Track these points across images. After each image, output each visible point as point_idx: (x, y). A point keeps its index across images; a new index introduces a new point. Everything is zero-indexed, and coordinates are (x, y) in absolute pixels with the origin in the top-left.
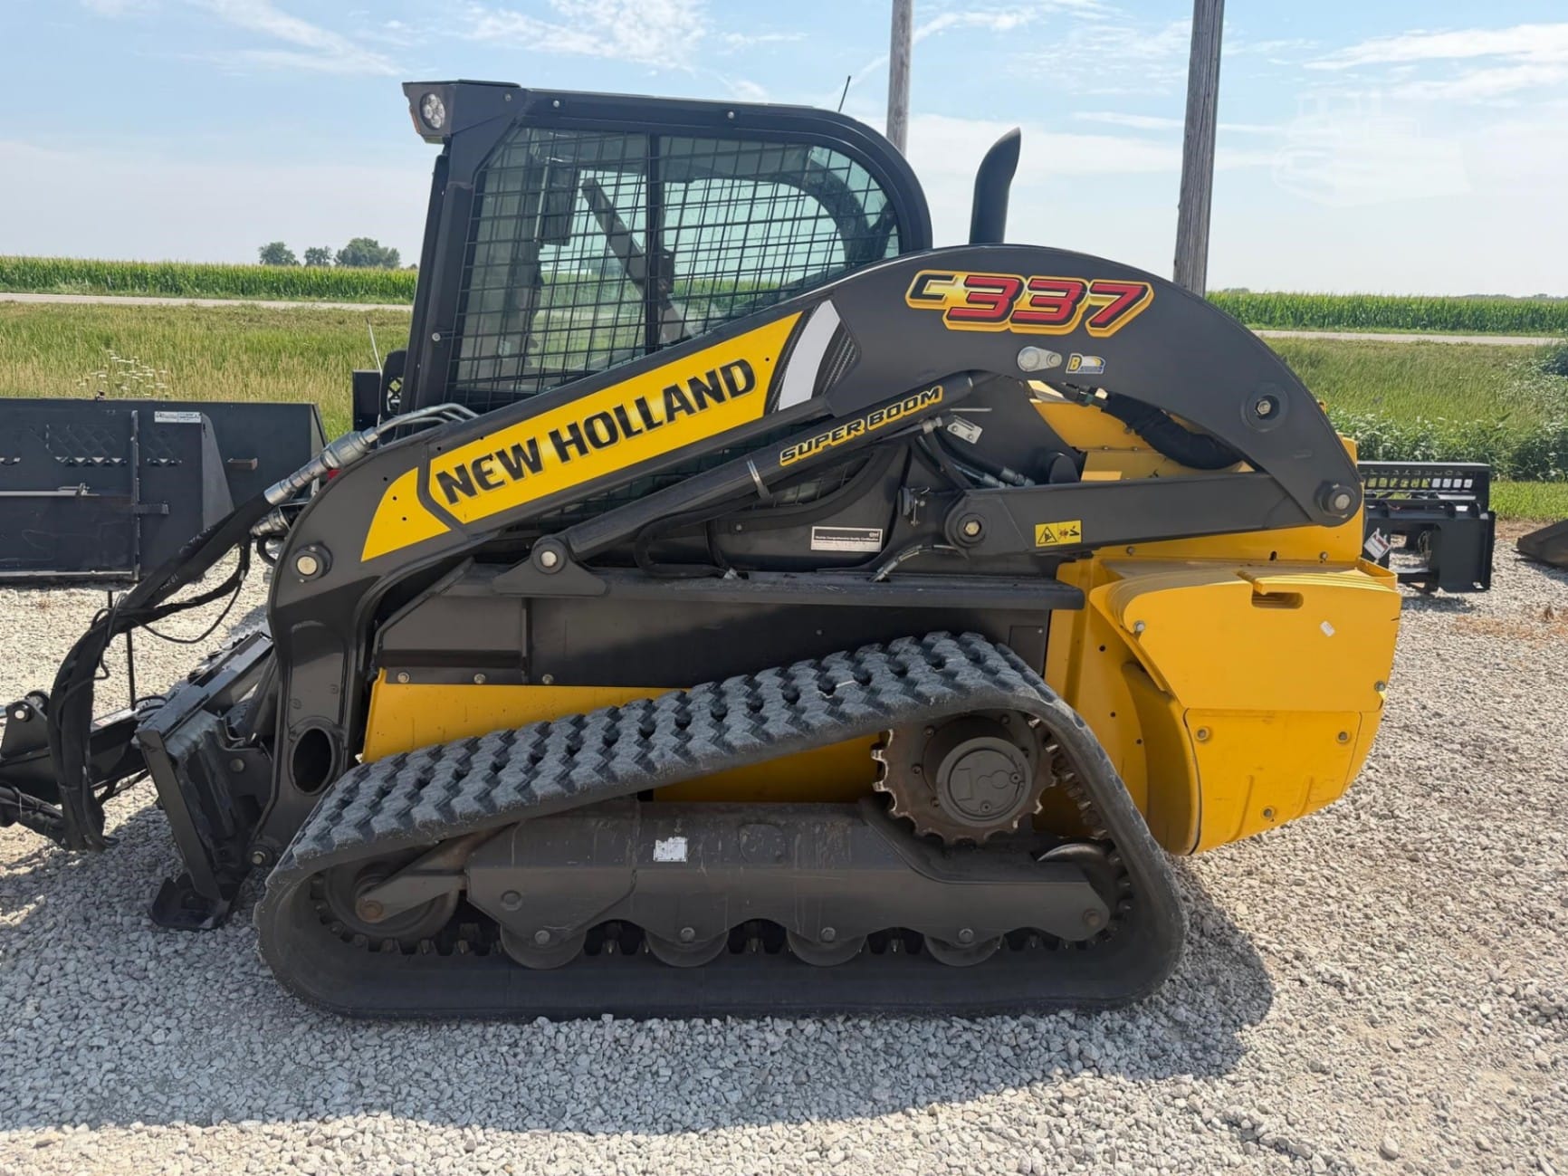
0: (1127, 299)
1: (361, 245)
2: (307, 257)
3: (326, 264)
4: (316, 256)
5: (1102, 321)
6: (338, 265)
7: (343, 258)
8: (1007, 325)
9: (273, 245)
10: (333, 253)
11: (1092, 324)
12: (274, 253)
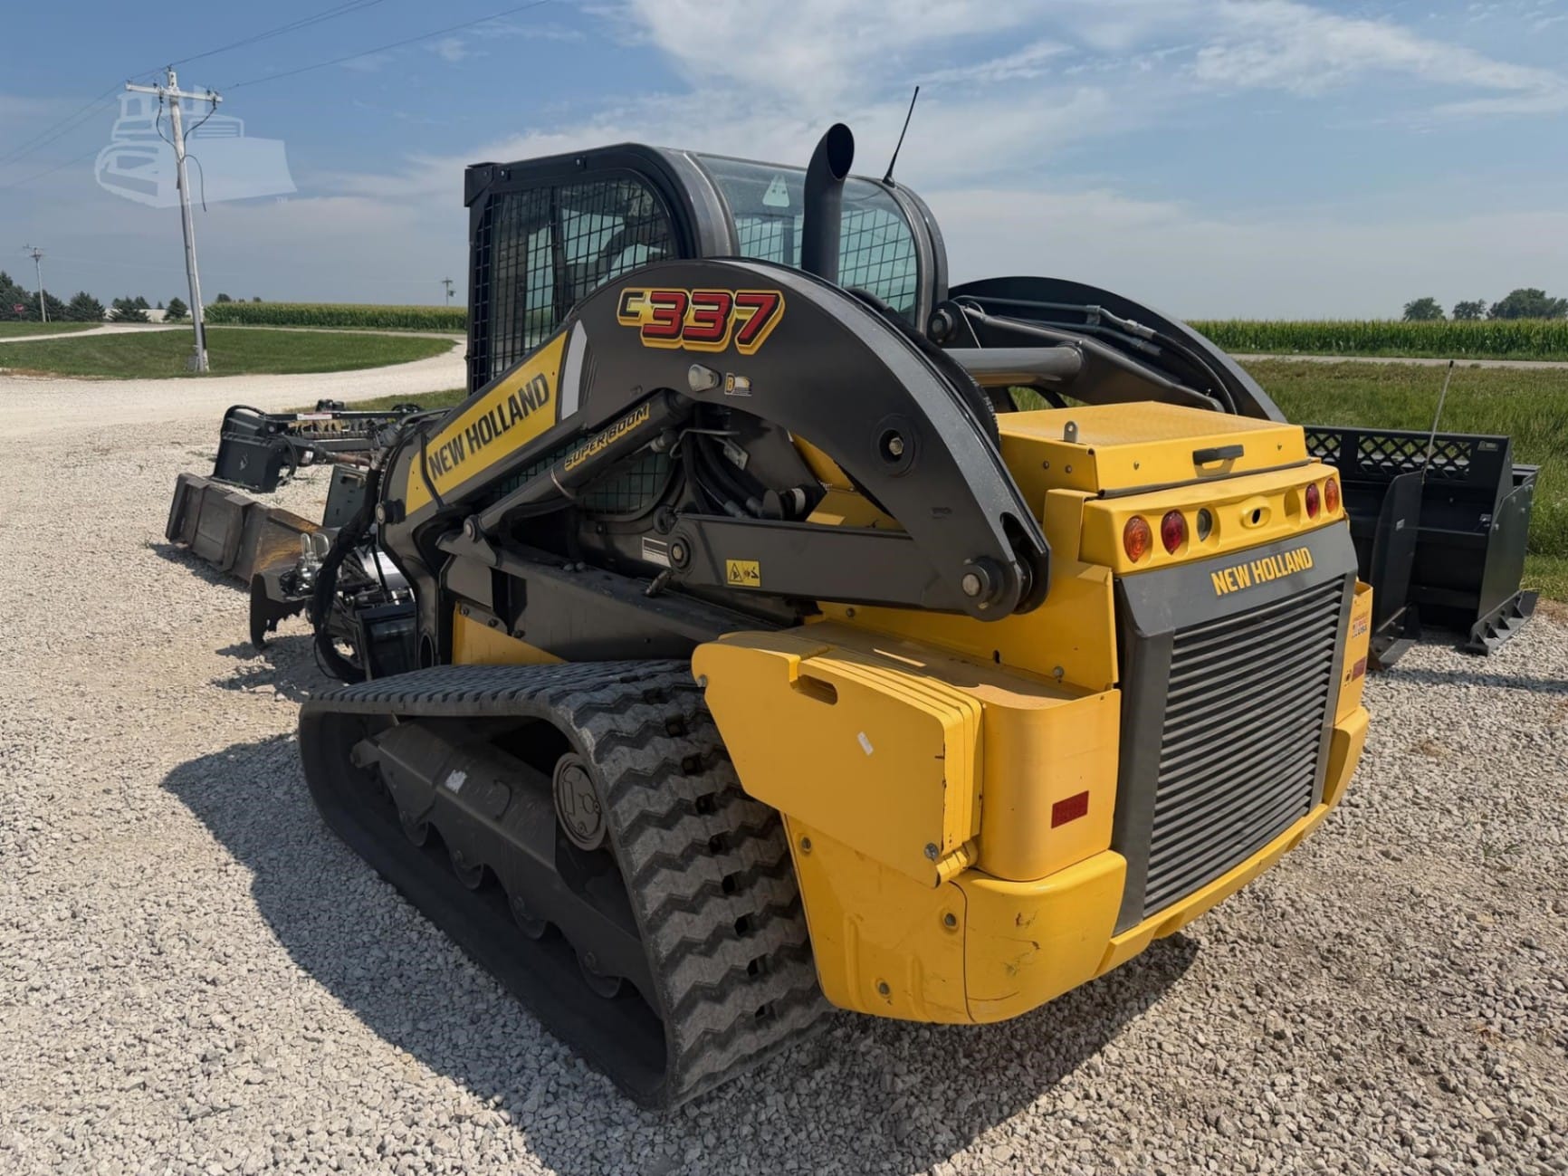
0: (766, 308)
1: (1522, 296)
2: (1456, 312)
3: (1477, 319)
4: (1466, 310)
5: (747, 337)
6: (1490, 318)
7: (1498, 310)
8: (679, 343)
9: (1420, 301)
10: (1488, 307)
11: (741, 341)
12: (1422, 309)
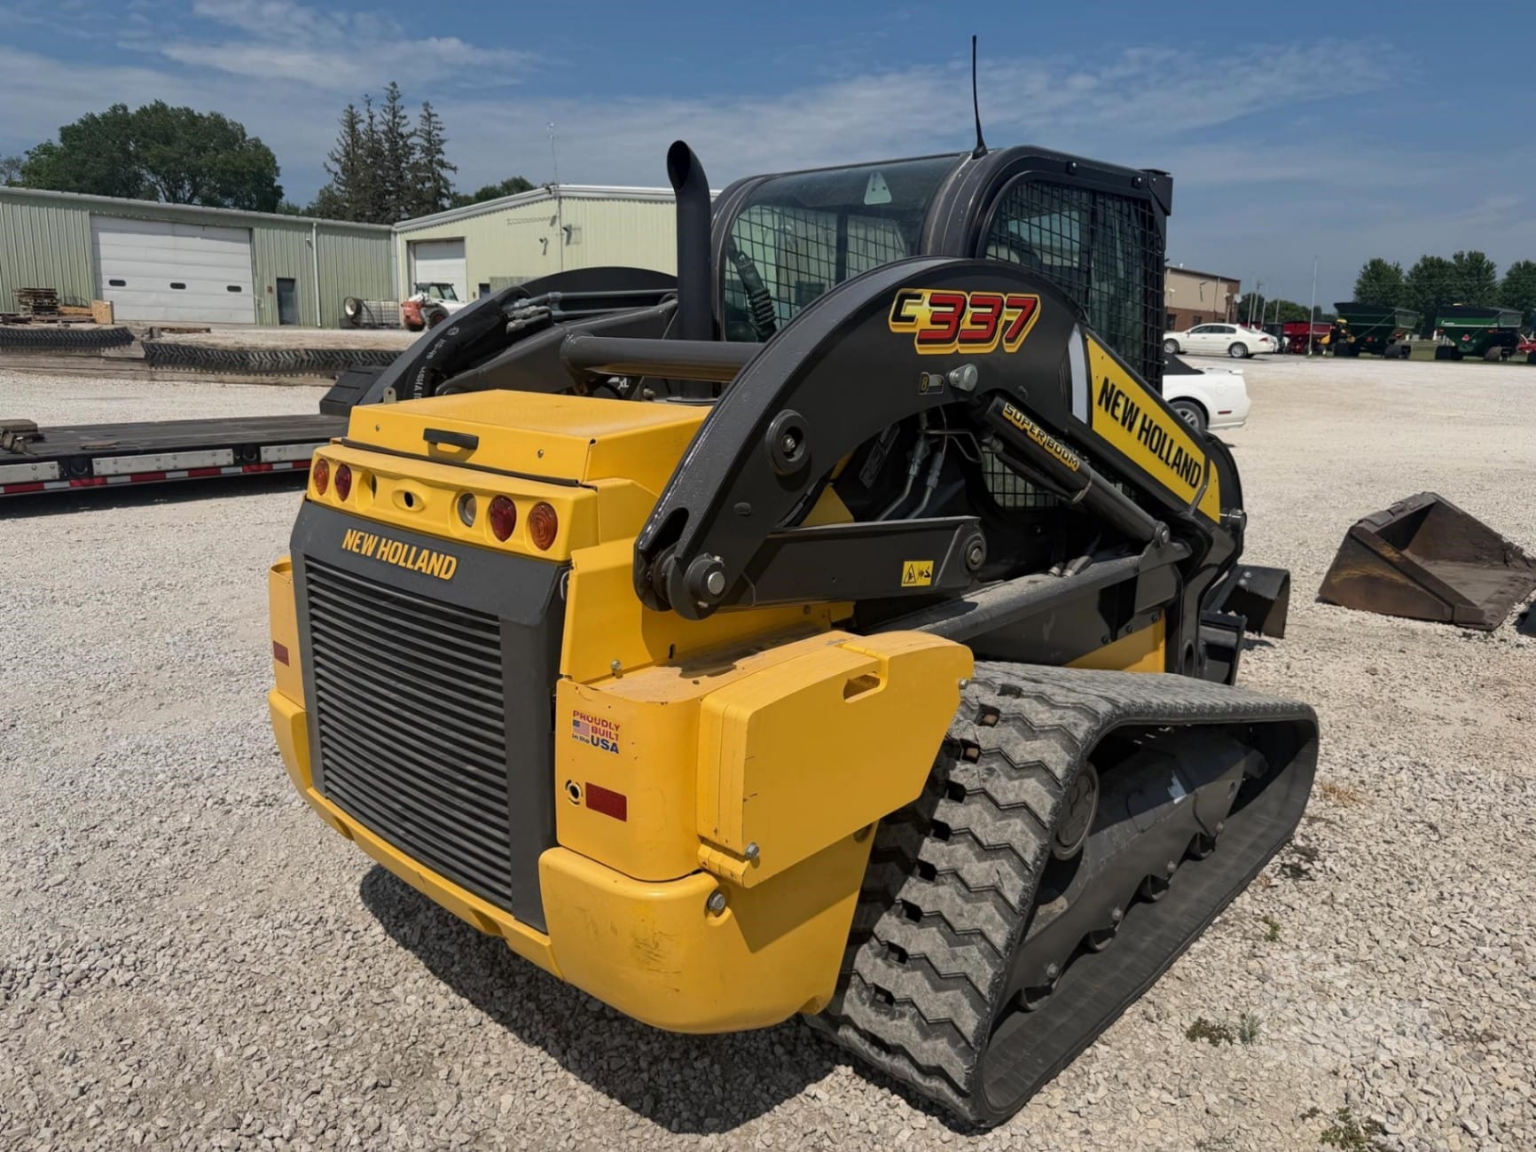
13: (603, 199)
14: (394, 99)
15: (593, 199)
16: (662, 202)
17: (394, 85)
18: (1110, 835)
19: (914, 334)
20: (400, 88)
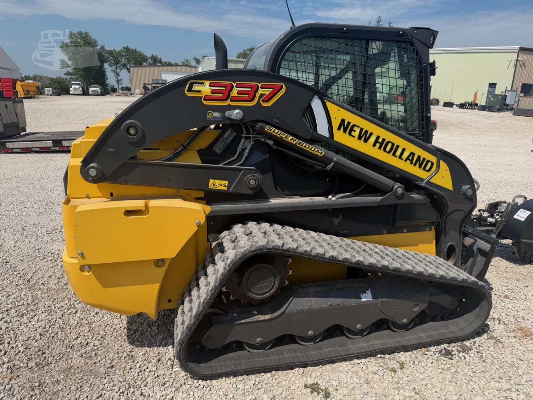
13: (441, 53)
14: (379, 22)
15: (437, 53)
16: (465, 53)
17: (380, 17)
18: (308, 301)
19: (202, 97)
20: (381, 18)
